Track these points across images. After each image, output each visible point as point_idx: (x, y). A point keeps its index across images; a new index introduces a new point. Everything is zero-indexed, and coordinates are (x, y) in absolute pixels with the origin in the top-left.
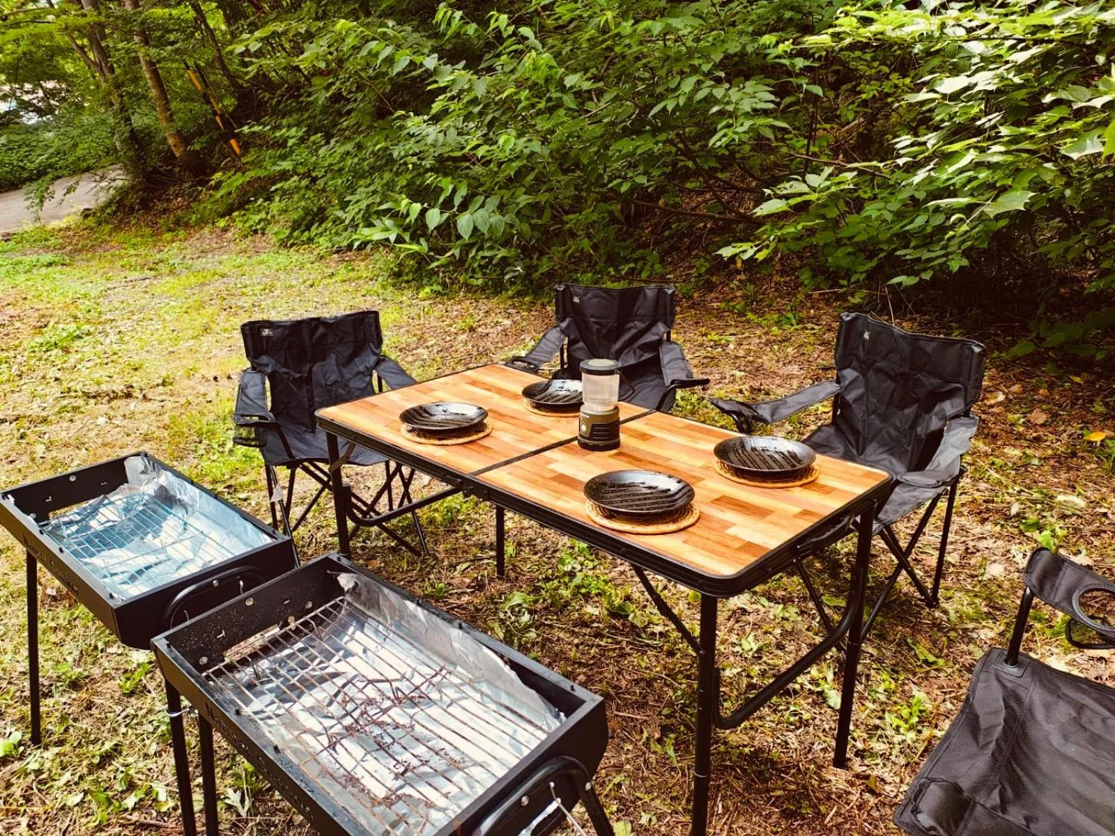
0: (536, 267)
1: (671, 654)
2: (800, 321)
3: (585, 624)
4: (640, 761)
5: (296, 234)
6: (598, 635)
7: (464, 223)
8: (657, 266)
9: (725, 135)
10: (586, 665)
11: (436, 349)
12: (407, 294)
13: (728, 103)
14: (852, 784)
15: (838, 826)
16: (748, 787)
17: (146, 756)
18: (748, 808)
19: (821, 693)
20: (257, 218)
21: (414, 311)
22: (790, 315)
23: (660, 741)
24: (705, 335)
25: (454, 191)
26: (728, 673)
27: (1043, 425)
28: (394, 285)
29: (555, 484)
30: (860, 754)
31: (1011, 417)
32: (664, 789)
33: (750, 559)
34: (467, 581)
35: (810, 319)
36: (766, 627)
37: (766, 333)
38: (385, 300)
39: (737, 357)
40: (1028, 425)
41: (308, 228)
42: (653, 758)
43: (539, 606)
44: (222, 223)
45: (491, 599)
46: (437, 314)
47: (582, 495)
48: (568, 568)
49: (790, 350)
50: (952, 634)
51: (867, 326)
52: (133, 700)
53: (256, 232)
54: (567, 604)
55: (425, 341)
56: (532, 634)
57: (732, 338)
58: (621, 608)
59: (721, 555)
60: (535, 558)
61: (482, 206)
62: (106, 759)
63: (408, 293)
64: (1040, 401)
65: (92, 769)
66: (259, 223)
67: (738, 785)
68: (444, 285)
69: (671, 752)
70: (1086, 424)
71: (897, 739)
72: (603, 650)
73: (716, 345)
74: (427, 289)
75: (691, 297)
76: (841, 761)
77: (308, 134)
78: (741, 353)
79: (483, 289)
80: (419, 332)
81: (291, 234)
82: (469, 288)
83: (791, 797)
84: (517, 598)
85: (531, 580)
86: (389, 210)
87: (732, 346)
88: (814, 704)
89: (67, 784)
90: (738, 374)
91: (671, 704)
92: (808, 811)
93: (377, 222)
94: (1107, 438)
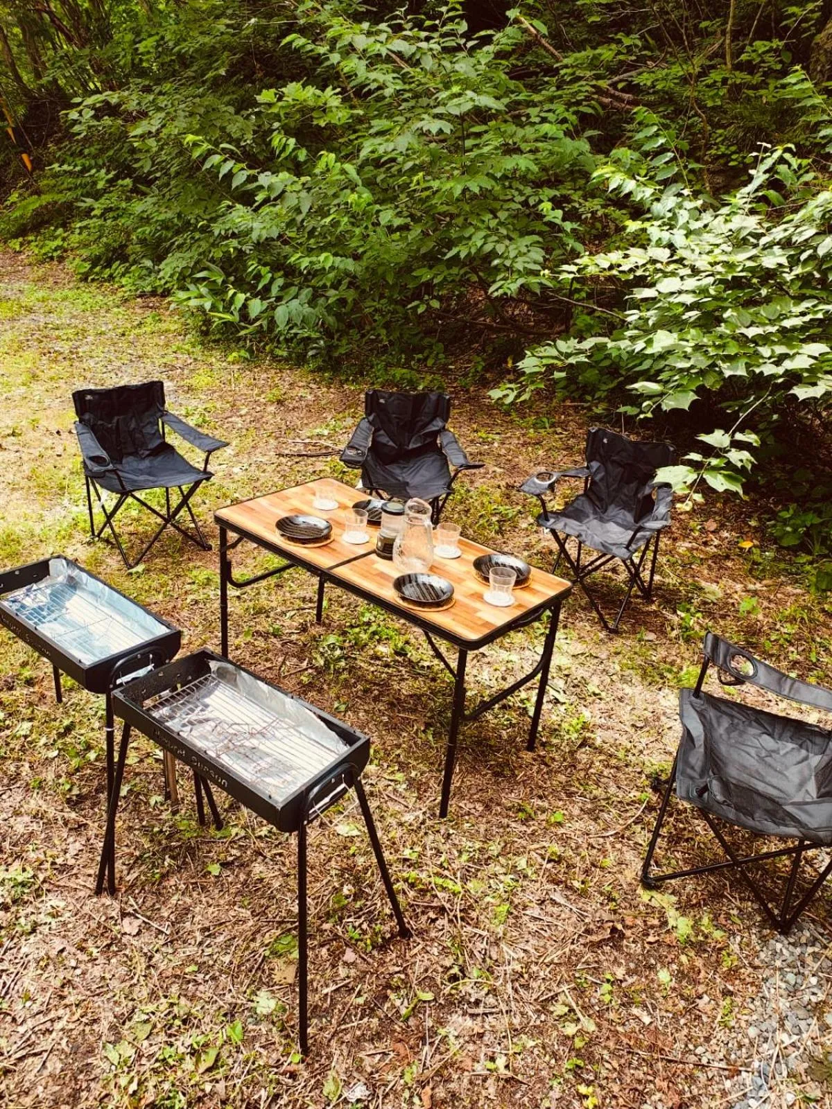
0: (337, 347)
1: (434, 680)
2: (553, 425)
3: (378, 658)
4: (412, 743)
5: (97, 269)
6: (387, 666)
7: (281, 313)
8: (441, 356)
9: (500, 287)
10: (378, 685)
11: (248, 418)
12: (215, 357)
13: (507, 258)
14: (535, 760)
15: (524, 781)
16: (475, 759)
17: (93, 729)
18: (473, 770)
19: (525, 709)
20: (54, 244)
21: (225, 376)
22: (545, 420)
23: (424, 731)
24: (476, 431)
25: (272, 280)
26: (469, 694)
27: (713, 532)
28: (202, 343)
29: (378, 578)
30: (543, 745)
31: (692, 524)
32: (425, 759)
33: (486, 631)
34: (295, 624)
35: (560, 424)
36: (496, 666)
37: (524, 435)
38: (195, 360)
39: (500, 455)
40: (703, 531)
41: (109, 265)
42: (419, 741)
43: (347, 644)
44: (15, 244)
45: (314, 638)
46: (245, 381)
47: (391, 585)
48: (365, 619)
49: (541, 452)
50: (614, 677)
51: (605, 434)
52: (73, 694)
53: (52, 258)
54: (366, 645)
55: (238, 410)
56: (343, 663)
57: (497, 437)
58: (402, 649)
59: (472, 628)
60: (342, 610)
61: (296, 297)
62: (68, 729)
63: (217, 354)
64: (715, 513)
65: (61, 735)
66: (56, 250)
67: (469, 758)
68: (250, 351)
69: (431, 738)
70: (742, 535)
71: (567, 737)
72: (390, 675)
73: (484, 442)
74: (235, 354)
75: (467, 391)
76: (531, 748)
77: (117, 178)
78: (503, 452)
79: (287, 360)
80: (231, 399)
81: (91, 269)
82: (275, 359)
83: (499, 765)
84: (332, 639)
85: (340, 626)
86: (204, 279)
87: (496, 445)
88: (520, 715)
89: (45, 745)
90: (499, 470)
91: (432, 710)
92: (507, 772)
93: (191, 287)
94: (755, 546)
